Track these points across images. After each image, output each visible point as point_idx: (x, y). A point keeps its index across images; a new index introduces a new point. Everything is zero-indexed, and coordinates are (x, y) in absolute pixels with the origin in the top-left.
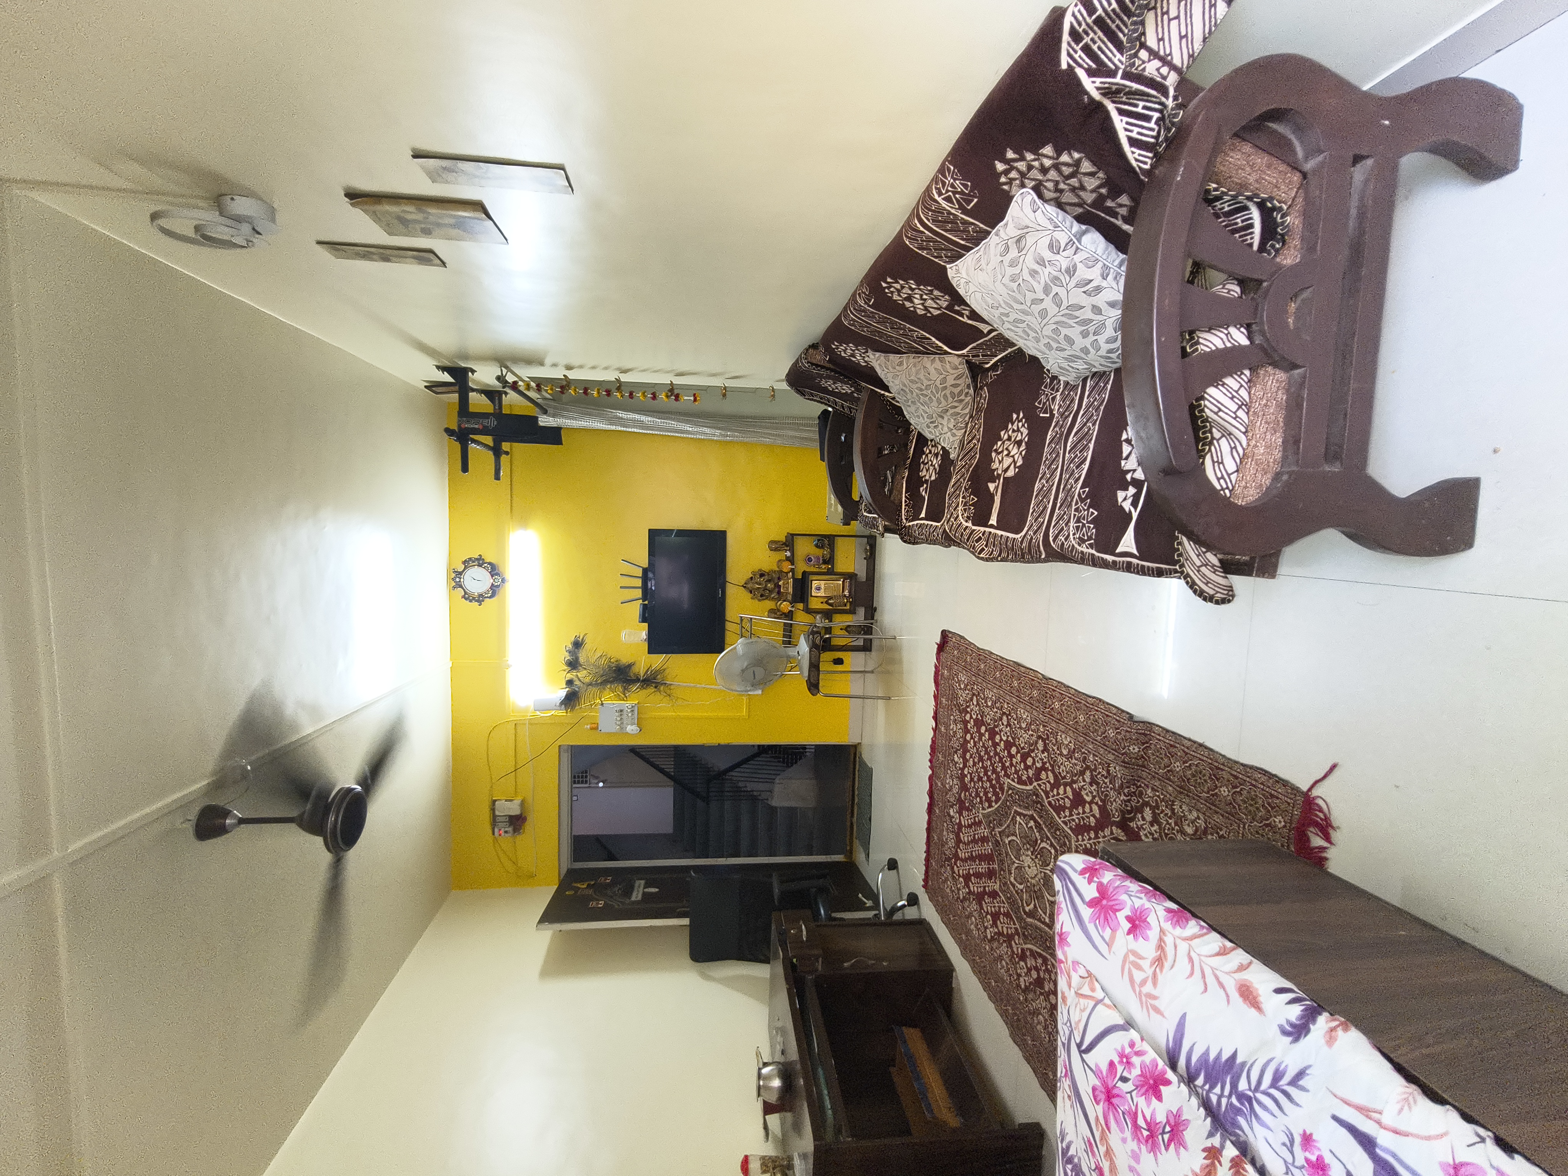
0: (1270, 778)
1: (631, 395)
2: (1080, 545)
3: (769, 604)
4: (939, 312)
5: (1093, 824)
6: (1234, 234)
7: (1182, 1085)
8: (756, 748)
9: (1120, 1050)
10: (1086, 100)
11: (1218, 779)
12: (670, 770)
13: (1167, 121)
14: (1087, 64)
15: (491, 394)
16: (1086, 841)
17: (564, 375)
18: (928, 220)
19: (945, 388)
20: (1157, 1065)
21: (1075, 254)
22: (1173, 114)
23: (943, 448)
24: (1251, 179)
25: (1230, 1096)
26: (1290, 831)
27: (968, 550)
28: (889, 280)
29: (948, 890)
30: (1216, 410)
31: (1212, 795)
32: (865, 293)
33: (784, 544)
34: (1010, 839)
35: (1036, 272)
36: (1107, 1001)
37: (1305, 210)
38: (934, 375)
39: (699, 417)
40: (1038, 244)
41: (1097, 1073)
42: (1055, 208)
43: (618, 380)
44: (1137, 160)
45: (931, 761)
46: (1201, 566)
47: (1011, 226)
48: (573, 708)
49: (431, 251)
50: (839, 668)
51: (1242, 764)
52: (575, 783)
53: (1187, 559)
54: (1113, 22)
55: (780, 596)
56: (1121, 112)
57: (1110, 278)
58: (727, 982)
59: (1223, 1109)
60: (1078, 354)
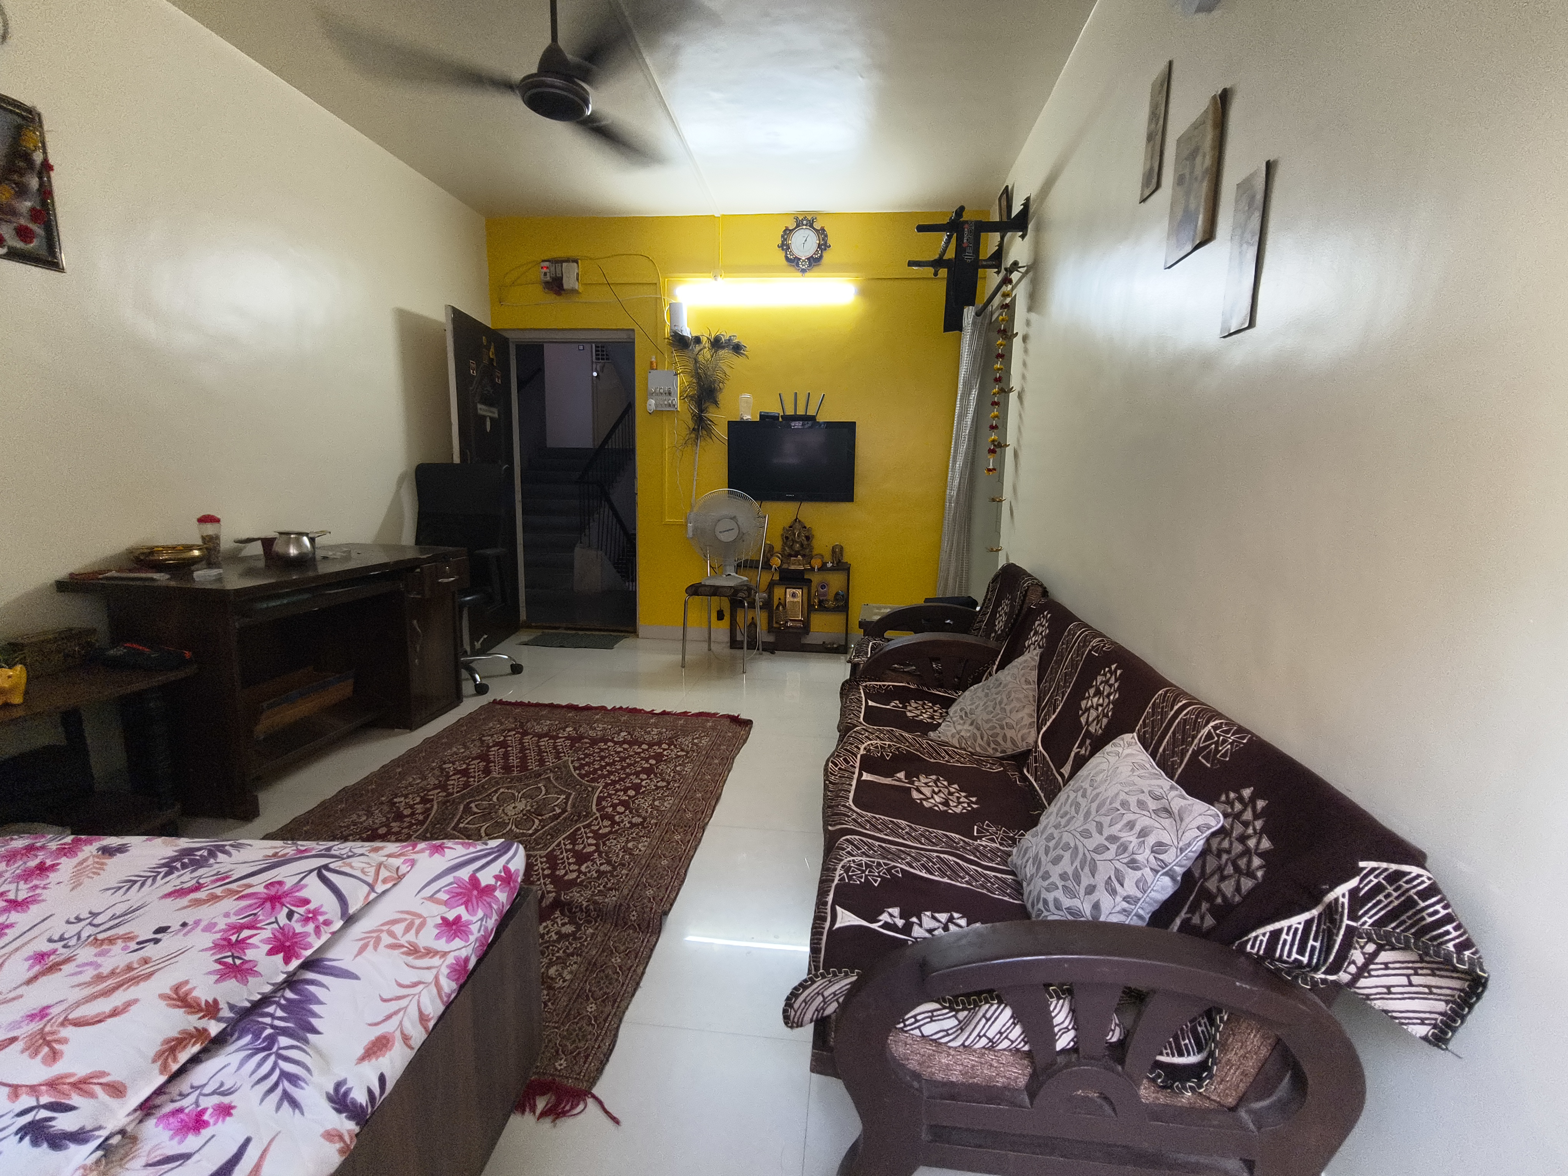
0: (604, 1055)
1: (994, 403)
2: (843, 867)
3: (778, 545)
4: (1084, 723)
5: (557, 873)
6: (1173, 1038)
7: (285, 976)
8: (633, 532)
9: (323, 910)
10: (1324, 887)
11: (603, 1001)
12: (609, 446)
13: (1297, 971)
14: (1363, 888)
15: (998, 257)
16: (541, 866)
17: (1017, 333)
18: (1185, 715)
19: (1002, 728)
20: (306, 949)
21: (1151, 869)
22: (1306, 977)
23: (939, 725)
24: (1231, 1055)
25: (273, 1027)
26: (551, 1075)
27: (836, 750)
28: (1119, 672)
29: (491, 725)
30: (988, 1016)
31: (587, 996)
32: (1104, 646)
33: (840, 561)
34: (543, 788)
35: (1131, 829)
36: (373, 896)
37: (1196, 1109)
38: (1016, 716)
39: (970, 474)
40: (1163, 831)
41: (298, 886)
42: (1200, 849)
43: (1011, 390)
44: (1256, 938)
45: (621, 708)
46: (823, 996)
47: (1183, 802)
48: (670, 344)
49: (1158, 185)
50: (714, 615)
51: (618, 1027)
52: (596, 347)
53: (830, 982)
54: (1409, 918)
55: (786, 557)
56: (1308, 923)
57: (1125, 905)
58: (396, 501)
59: (260, 1019)
60: (1042, 869)
